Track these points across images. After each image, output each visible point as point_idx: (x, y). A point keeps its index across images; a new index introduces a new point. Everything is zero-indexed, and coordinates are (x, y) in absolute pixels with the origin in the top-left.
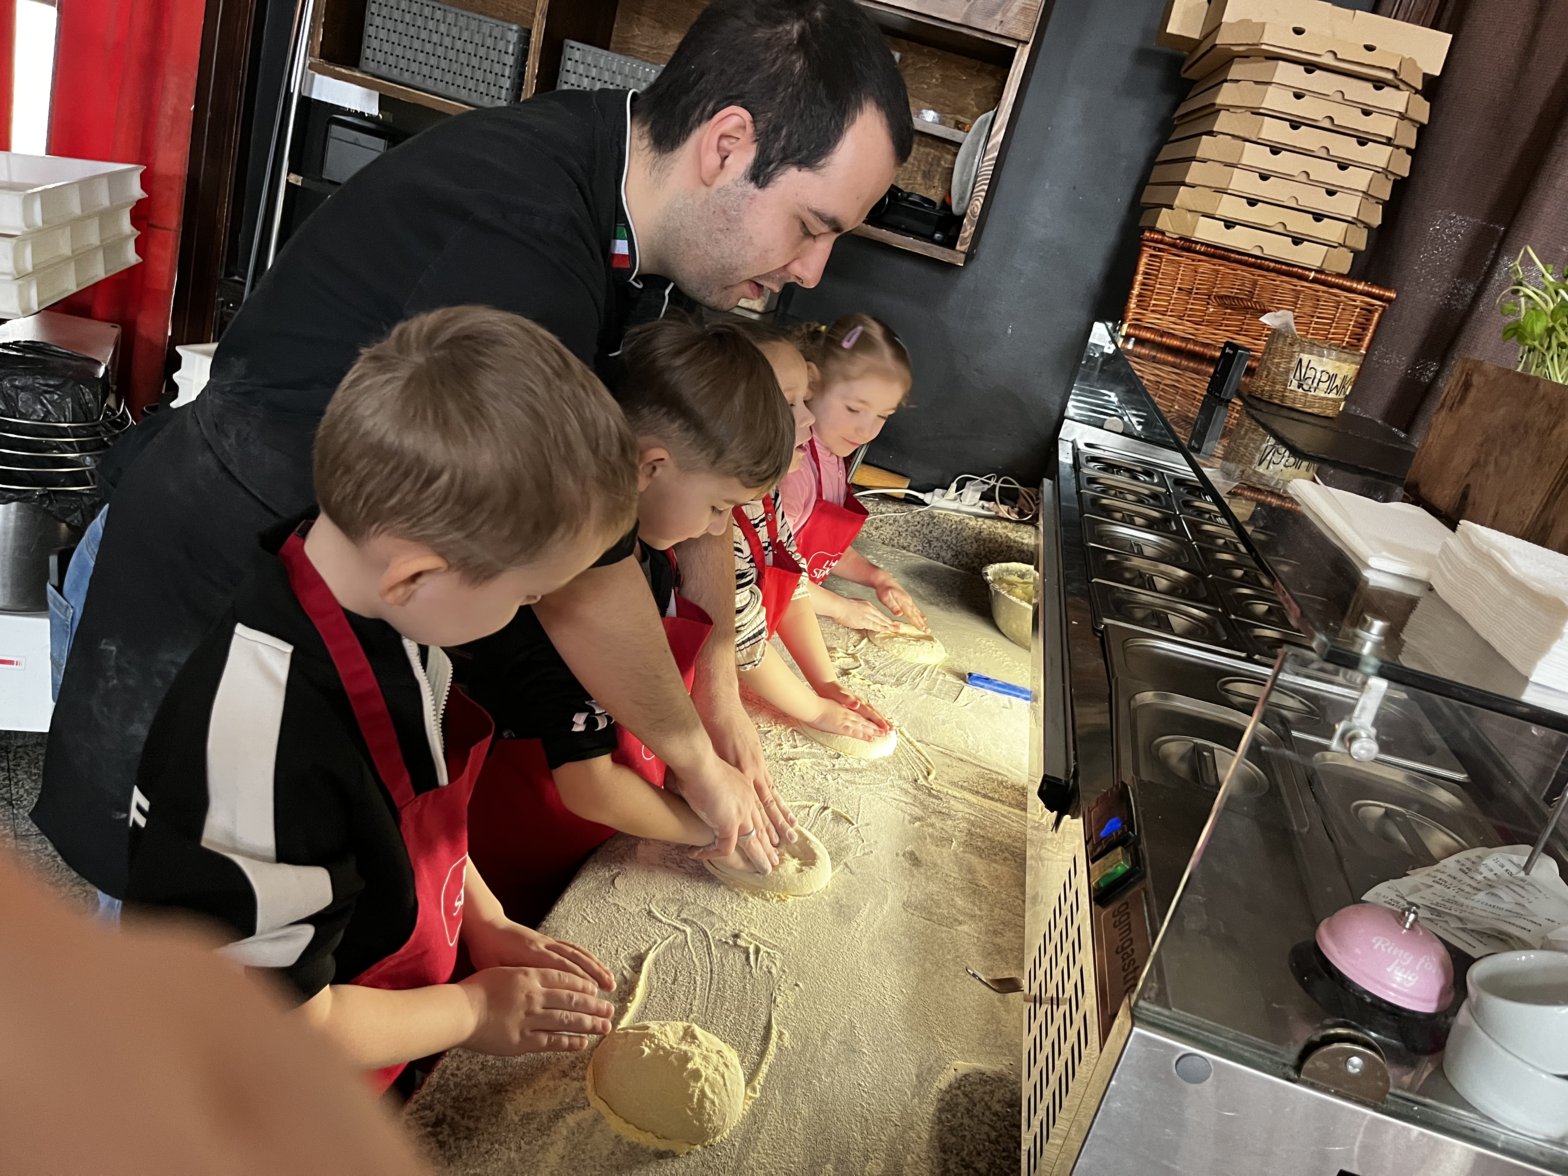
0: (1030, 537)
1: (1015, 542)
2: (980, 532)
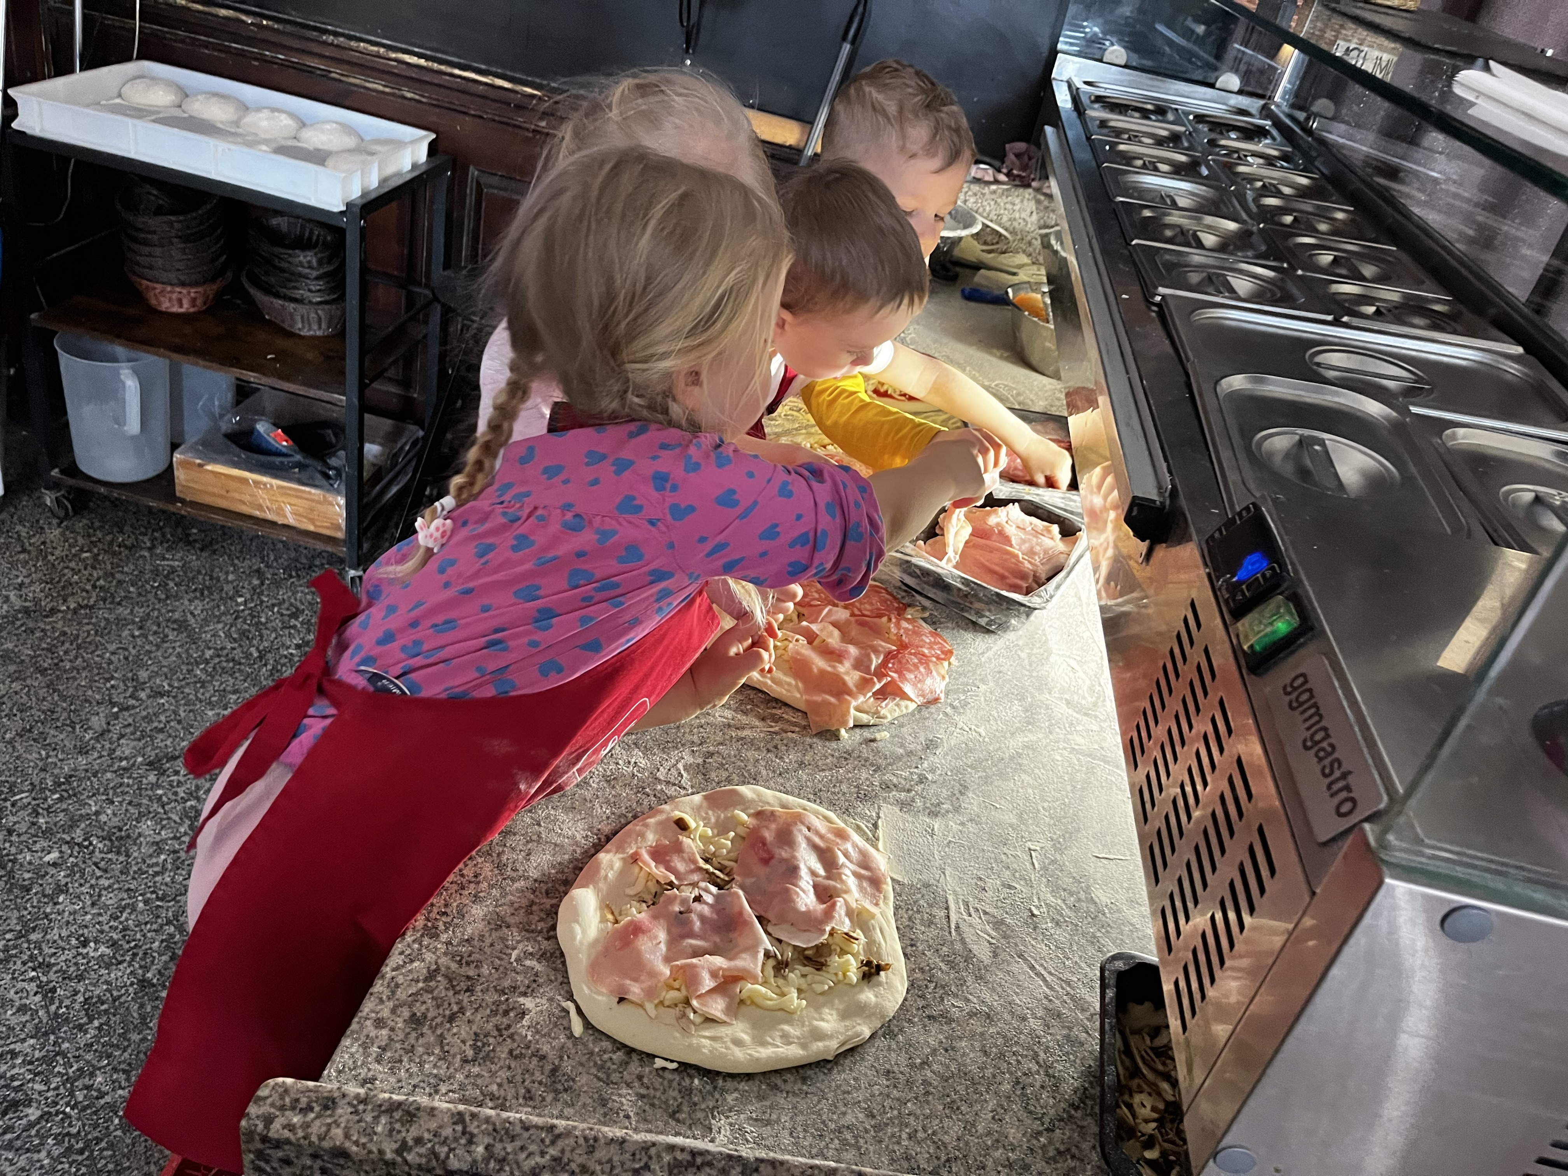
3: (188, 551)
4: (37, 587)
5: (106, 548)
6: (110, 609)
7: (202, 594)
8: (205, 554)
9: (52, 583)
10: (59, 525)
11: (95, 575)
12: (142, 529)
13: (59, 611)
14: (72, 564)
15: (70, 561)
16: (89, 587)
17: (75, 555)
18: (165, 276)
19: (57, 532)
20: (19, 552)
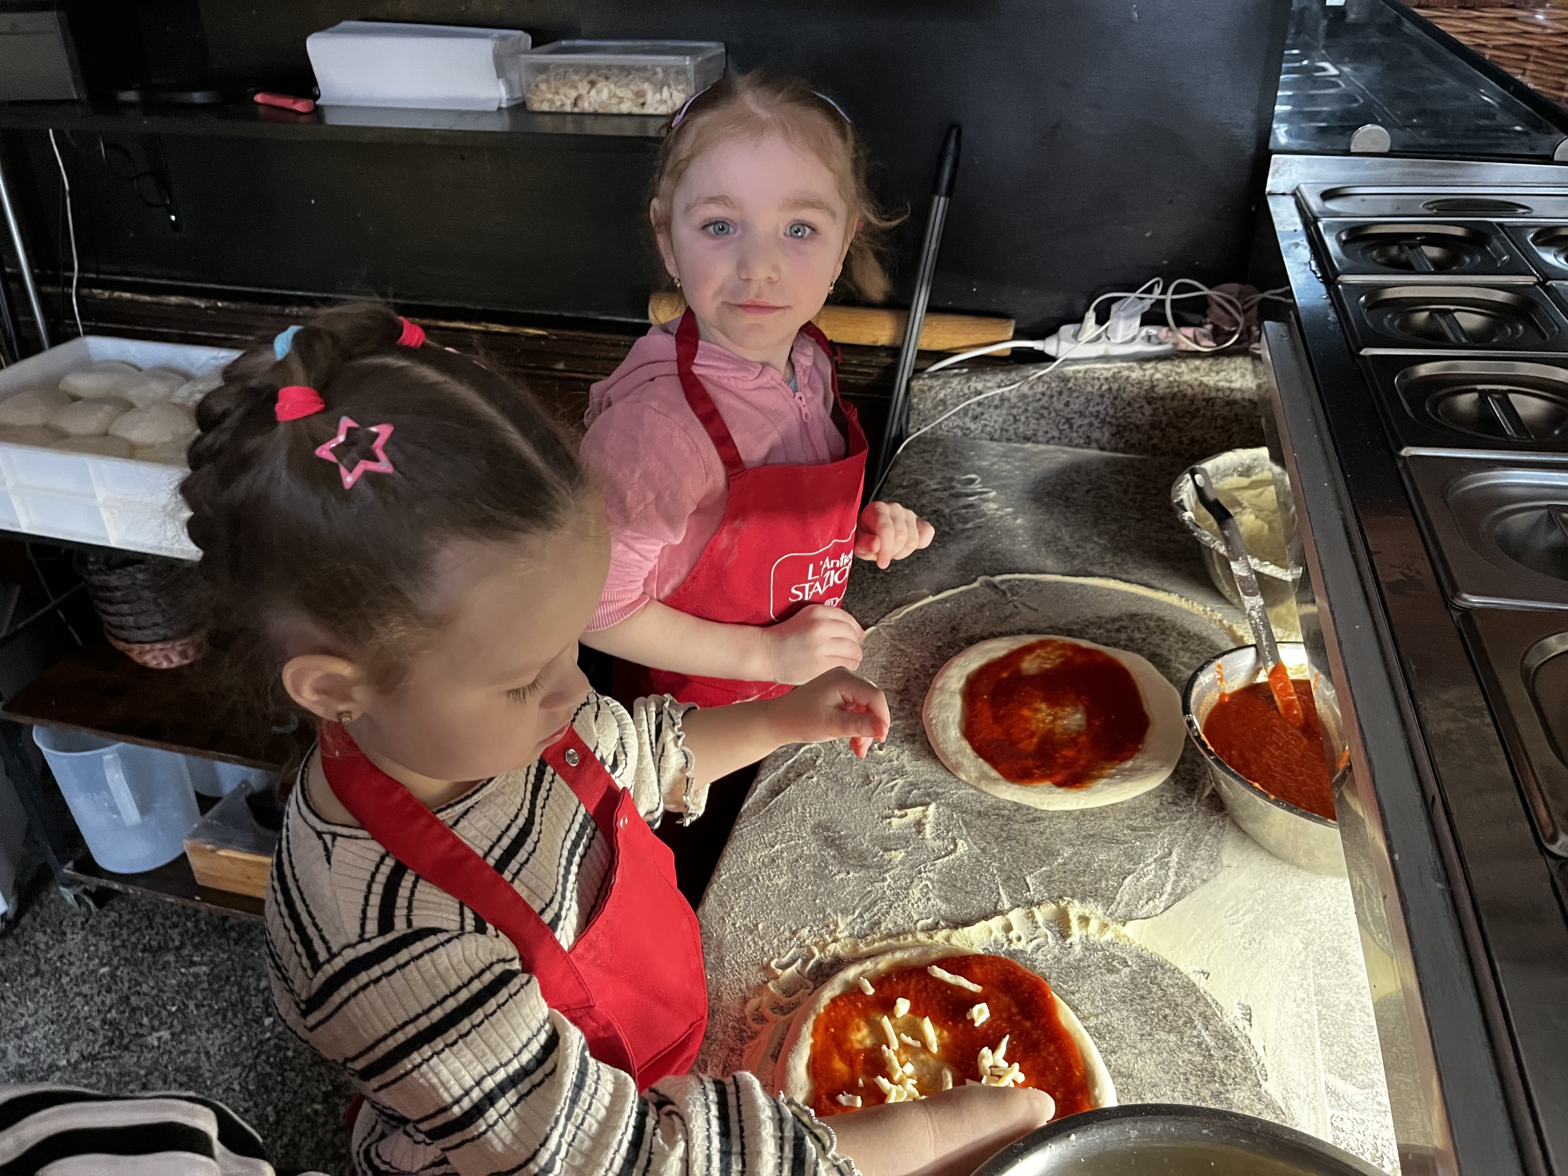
0: (1243, 376)
1: (1218, 390)
2: (1153, 387)
3: (219, 946)
4: (38, 1033)
5: (129, 956)
6: (115, 1057)
7: (224, 1017)
8: (239, 949)
9: (58, 1022)
10: (83, 929)
11: (108, 1002)
12: (175, 919)
13: (58, 1068)
14: (85, 989)
15: (84, 982)
16: (97, 1024)
17: (93, 971)
18: (140, 635)
19: (79, 938)
20: (31, 976)
